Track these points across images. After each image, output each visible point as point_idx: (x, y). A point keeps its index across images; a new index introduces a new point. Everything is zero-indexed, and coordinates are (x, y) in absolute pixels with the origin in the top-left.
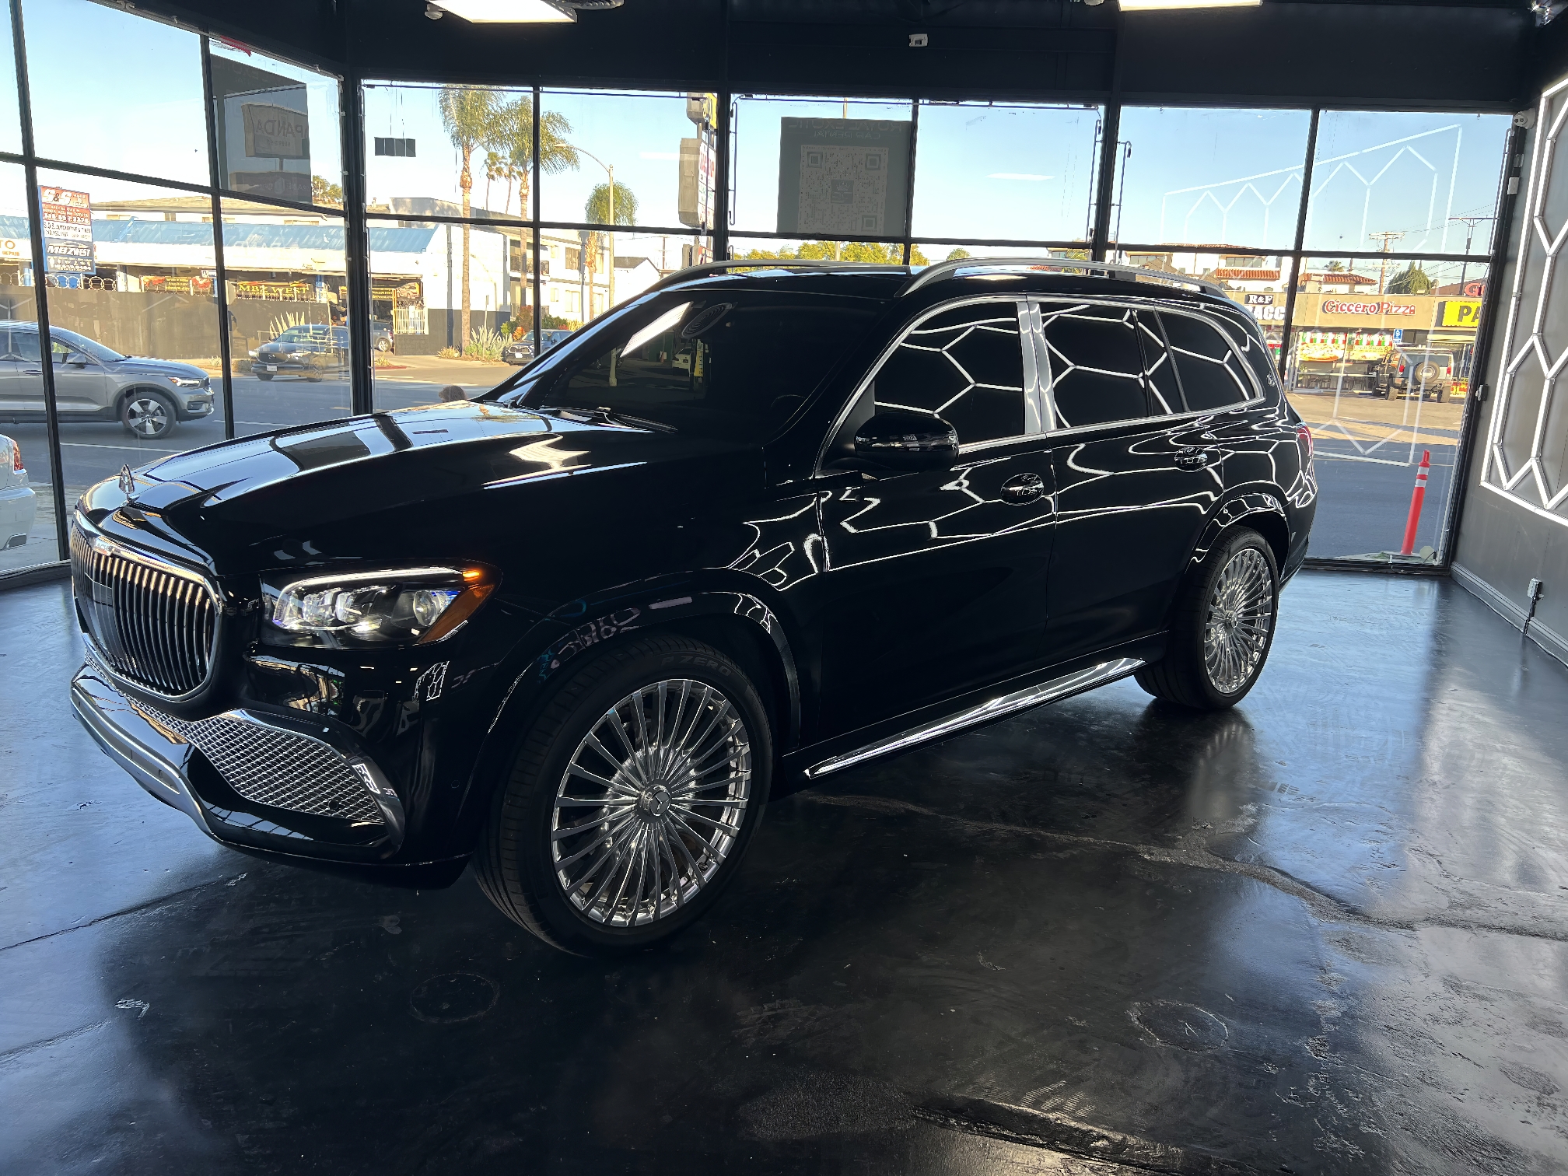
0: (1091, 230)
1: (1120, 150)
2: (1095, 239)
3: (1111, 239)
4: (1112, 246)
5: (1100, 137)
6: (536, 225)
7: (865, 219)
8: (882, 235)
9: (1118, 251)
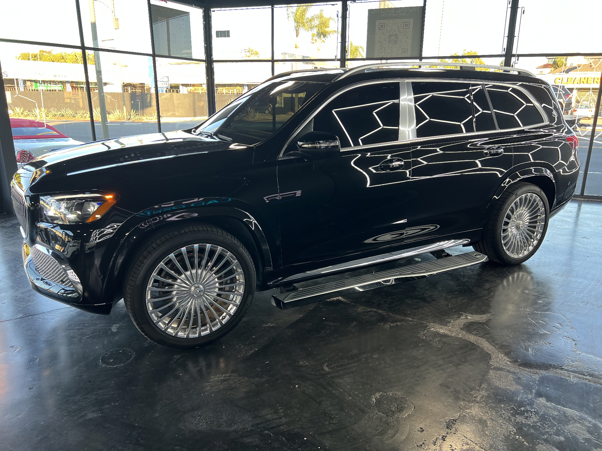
0: (504, 48)
1: (519, 11)
2: (506, 53)
3: (514, 52)
4: (514, 56)
5: (510, 6)
6: (273, 61)
7: (403, 50)
8: (410, 56)
9: (517, 58)
